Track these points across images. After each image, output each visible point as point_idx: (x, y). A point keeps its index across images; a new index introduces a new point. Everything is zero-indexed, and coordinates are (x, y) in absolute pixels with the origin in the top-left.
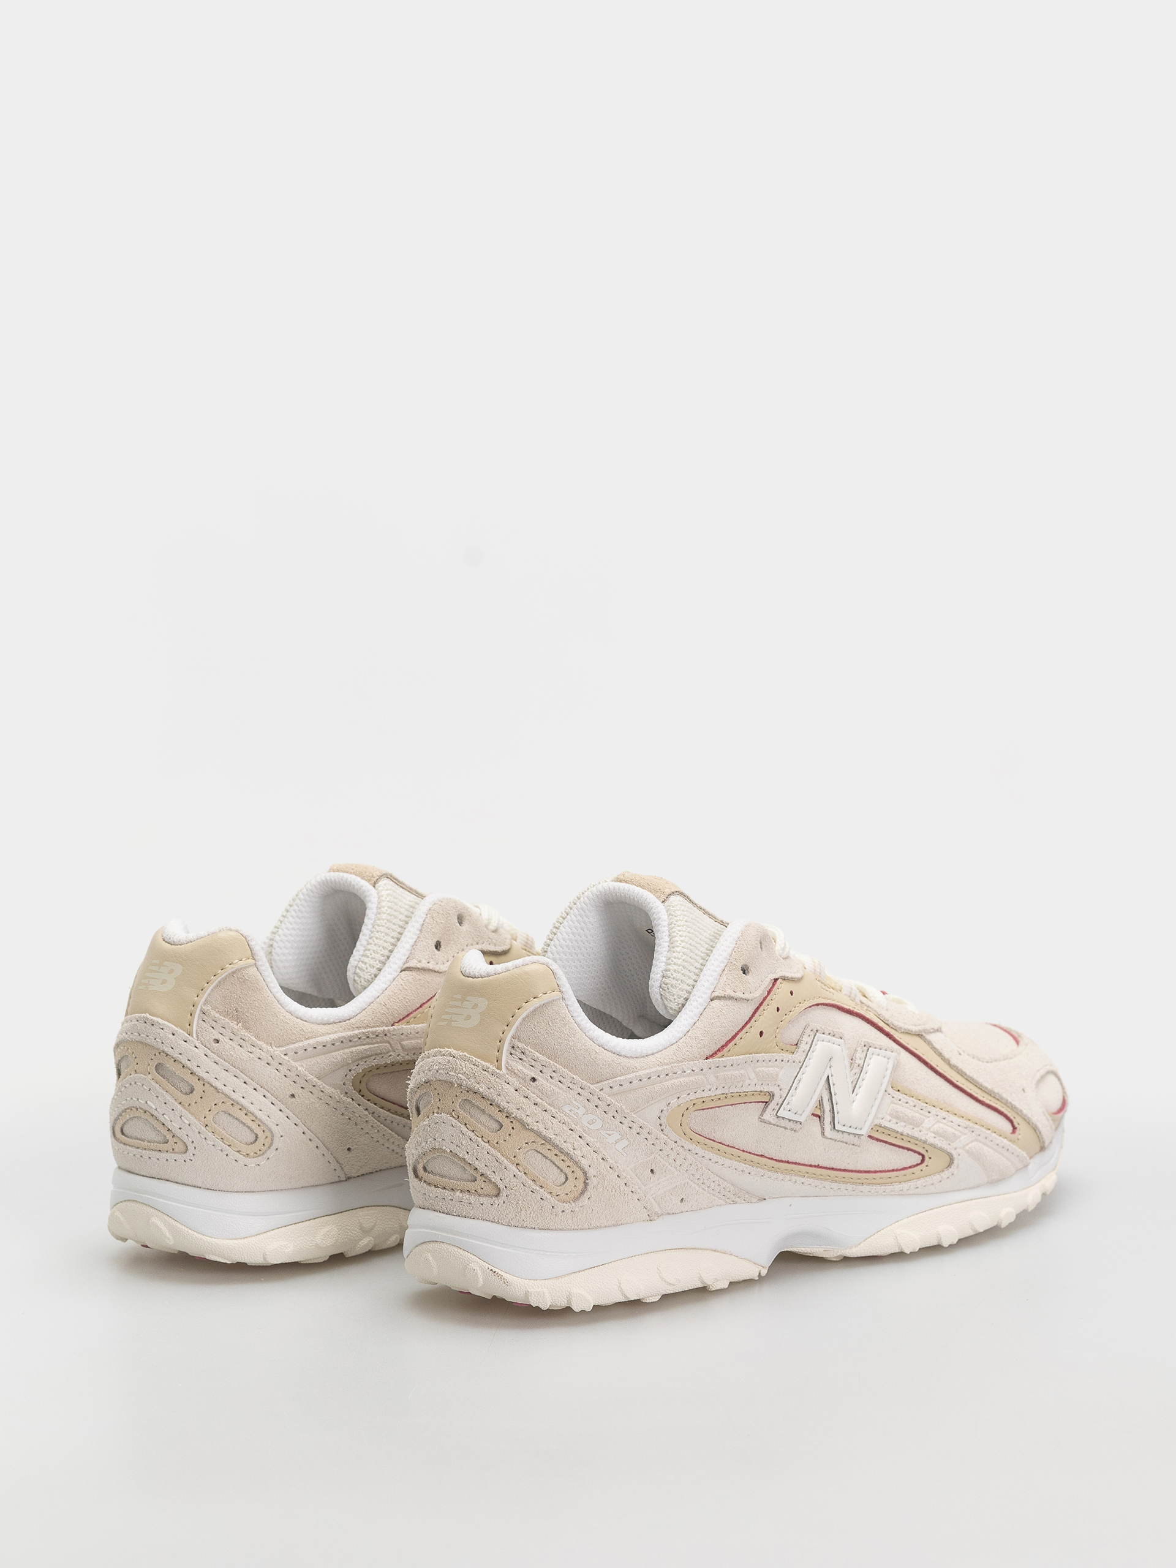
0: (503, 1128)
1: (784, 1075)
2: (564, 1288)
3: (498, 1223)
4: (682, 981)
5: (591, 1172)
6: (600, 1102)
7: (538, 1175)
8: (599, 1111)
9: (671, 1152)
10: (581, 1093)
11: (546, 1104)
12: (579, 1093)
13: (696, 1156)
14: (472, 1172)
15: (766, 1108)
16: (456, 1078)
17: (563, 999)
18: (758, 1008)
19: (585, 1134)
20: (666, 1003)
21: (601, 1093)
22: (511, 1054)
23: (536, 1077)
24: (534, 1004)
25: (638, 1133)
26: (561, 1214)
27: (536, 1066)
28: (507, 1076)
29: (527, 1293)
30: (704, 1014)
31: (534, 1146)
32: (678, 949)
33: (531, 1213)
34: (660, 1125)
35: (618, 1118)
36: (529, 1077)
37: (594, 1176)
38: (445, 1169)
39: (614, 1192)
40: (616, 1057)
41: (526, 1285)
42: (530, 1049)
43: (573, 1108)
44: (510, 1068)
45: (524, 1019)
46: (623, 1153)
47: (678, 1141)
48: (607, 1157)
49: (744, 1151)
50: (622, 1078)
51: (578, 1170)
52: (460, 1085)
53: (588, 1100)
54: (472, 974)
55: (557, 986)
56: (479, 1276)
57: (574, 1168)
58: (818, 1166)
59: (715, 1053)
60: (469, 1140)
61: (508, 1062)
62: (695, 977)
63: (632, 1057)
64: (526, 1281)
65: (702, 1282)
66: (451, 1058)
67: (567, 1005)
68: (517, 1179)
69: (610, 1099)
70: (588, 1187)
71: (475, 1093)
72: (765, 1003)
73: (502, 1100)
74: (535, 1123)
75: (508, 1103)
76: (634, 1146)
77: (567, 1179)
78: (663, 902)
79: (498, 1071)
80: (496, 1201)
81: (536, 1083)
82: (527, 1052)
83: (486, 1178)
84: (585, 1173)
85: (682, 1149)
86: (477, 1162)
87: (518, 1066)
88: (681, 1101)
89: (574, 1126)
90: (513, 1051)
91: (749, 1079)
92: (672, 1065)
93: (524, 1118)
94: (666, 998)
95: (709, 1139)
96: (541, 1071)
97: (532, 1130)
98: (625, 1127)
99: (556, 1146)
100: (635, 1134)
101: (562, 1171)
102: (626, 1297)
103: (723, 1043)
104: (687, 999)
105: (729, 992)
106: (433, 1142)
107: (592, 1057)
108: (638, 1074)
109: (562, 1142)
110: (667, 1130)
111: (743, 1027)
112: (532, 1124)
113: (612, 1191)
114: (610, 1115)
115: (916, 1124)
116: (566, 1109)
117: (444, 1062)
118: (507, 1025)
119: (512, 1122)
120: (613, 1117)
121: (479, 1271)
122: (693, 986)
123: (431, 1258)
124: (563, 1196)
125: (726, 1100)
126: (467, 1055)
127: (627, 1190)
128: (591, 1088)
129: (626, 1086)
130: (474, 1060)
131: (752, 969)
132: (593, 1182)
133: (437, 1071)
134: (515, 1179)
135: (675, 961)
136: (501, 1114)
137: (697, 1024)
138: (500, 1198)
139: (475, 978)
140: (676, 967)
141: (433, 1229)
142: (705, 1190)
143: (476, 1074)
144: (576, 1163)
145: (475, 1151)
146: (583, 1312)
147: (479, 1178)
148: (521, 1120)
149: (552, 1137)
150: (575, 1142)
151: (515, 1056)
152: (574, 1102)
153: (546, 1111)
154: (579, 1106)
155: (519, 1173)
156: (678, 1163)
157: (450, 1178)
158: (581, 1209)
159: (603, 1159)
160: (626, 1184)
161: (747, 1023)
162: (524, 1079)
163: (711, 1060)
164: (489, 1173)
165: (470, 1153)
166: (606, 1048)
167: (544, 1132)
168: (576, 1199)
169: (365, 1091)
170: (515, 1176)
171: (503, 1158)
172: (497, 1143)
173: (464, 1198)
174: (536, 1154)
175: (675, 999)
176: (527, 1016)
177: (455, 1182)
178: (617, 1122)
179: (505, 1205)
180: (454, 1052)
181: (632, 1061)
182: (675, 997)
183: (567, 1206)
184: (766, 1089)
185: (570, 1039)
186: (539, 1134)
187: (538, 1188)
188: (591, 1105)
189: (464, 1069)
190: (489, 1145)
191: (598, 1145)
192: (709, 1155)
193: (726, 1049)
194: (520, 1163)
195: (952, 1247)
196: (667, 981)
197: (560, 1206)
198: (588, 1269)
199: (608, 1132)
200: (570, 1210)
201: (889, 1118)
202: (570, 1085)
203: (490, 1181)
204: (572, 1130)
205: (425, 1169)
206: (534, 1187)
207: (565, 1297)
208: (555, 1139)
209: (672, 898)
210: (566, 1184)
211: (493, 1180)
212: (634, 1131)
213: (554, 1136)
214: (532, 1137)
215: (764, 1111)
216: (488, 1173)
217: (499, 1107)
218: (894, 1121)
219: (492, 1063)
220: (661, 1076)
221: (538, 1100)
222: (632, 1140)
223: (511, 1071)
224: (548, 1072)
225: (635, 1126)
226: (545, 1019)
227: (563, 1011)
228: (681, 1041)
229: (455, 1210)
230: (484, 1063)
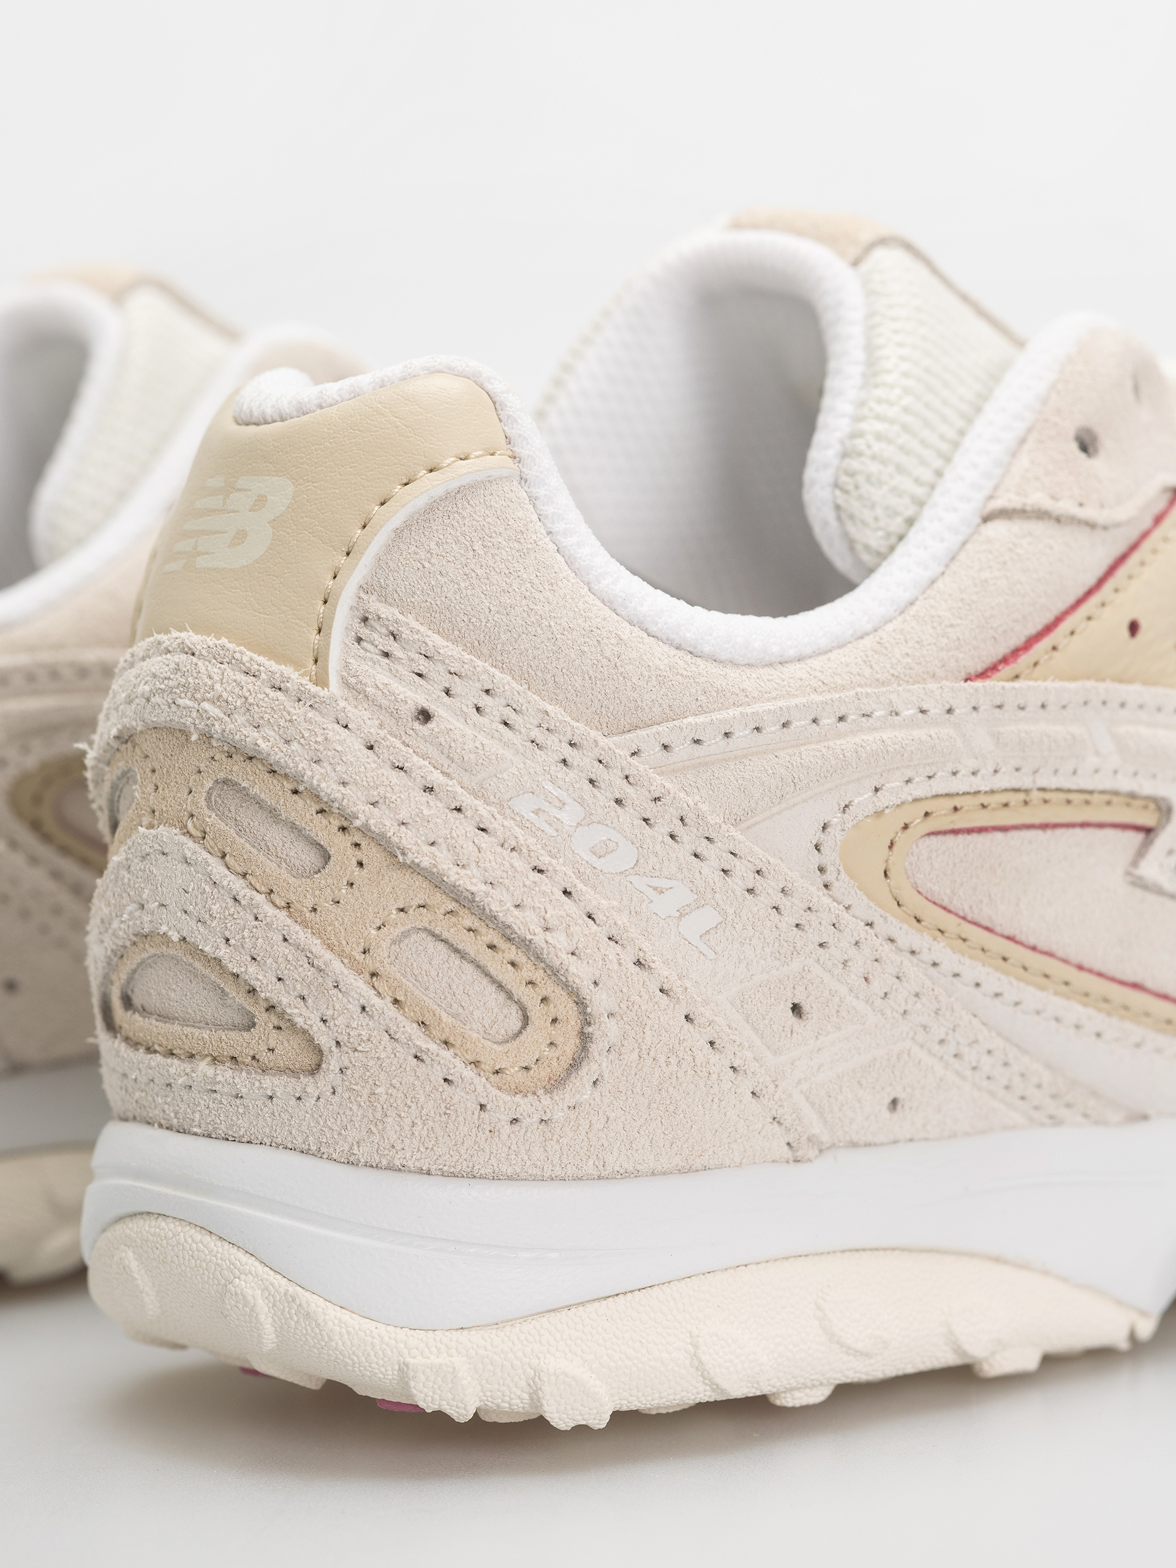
0: (331, 862)
2: (520, 1354)
3: (318, 1154)
4: (900, 469)
5: (600, 1001)
6: (630, 790)
7: (435, 1007)
8: (627, 817)
9: (852, 951)
10: (569, 760)
11: (459, 790)
12: (564, 761)
13: (932, 970)
14: (240, 999)
15: (1145, 846)
16: (194, 714)
17: (523, 480)
18: (1122, 559)
19: (580, 886)
20: (852, 529)
21: (635, 761)
22: (359, 640)
23: (432, 708)
24: (429, 487)
25: (750, 891)
26: (507, 1129)
27: (432, 675)
28: (342, 704)
29: (403, 1371)
30: (962, 556)
31: (424, 919)
32: (889, 378)
33: (414, 1124)
34: (821, 870)
35: (686, 839)
36: (408, 711)
37: (611, 1015)
38: (172, 995)
39: (673, 1067)
40: (681, 660)
41: (402, 1345)
42: (415, 625)
43: (545, 806)
44: (353, 680)
45: (398, 533)
46: (703, 948)
47: (878, 921)
48: (649, 956)
49: (1080, 968)
50: (701, 719)
51: (559, 997)
52: (206, 737)
53: (591, 781)
54: (256, 413)
55: (503, 441)
56: (262, 1317)
57: (548, 988)
59: (993, 668)
60: (231, 902)
61: (347, 665)
62: (938, 463)
63: (734, 664)
64: (402, 1334)
65: (958, 1350)
66: (183, 657)
67: (533, 499)
68: (371, 1017)
69: (659, 783)
70: (594, 1049)
71: (251, 758)
72: (1146, 545)
73: (325, 777)
74: (427, 849)
75: (344, 784)
76: (739, 927)
77: (526, 1020)
78: (856, 263)
79: (314, 689)
80: (310, 1086)
81: (432, 725)
82: (406, 633)
83: (282, 1015)
84: (581, 1004)
85: (888, 947)
86: (252, 969)
87: (377, 674)
88: (885, 799)
89: (546, 859)
90: (364, 632)
91: (1097, 753)
92: (859, 690)
93: (391, 829)
94: (852, 517)
95: (975, 924)
96: (447, 692)
97: (414, 868)
98: (709, 870)
99: (490, 919)
100: (740, 891)
101: (510, 996)
102: (715, 1387)
103: (1017, 640)
104: (910, 522)
105: (1037, 498)
106: (137, 914)
107: (608, 653)
108: (748, 710)
109: (509, 904)
110: (842, 885)
111: (1079, 602)
112: (414, 848)
113: (668, 1064)
114: (662, 830)
116: (524, 806)
117: (165, 671)
118: (348, 554)
119: (357, 845)
120: (672, 837)
121: (260, 1302)
122: (933, 487)
123: (134, 1264)
124: (514, 1074)
125: (1026, 810)
126: (231, 646)
127: (718, 1062)
128: (601, 744)
129: (714, 744)
130: (245, 659)
131: (1106, 443)
132: (606, 1031)
133: (148, 700)
134: (364, 1019)
135: (880, 409)
136: (325, 822)
137: (940, 584)
138: (320, 1076)
139: (266, 423)
140: (879, 427)
141: (140, 1174)
142: (963, 1077)
143: (251, 700)
144: (554, 973)
145: (246, 933)
146: (581, 1431)
147: (261, 1017)
148: (383, 835)
149: (479, 888)
150: (549, 908)
151: (369, 647)
152: (549, 787)
153: (459, 810)
154: (563, 795)
155: (376, 1001)
156: (877, 987)
157: (185, 1022)
158: (572, 1115)
159: (638, 963)
160: (712, 1043)
161: (1089, 593)
162: (395, 715)
163: (979, 684)
164: (285, 999)
165: (232, 942)
166: (653, 629)
167: (453, 875)
168: (555, 1084)
169: (50, 825)
170: (363, 1008)
171: (328, 955)
172: (314, 910)
173: (219, 1078)
174: (430, 943)
175: (876, 519)
176: (407, 525)
177: (197, 1032)
178: (682, 852)
179: (336, 1099)
180: (191, 638)
181: (733, 674)
182: (879, 511)
183: (524, 1105)
184: (1147, 787)
185: (537, 595)
186: (436, 881)
187: (433, 1047)
188: (603, 798)
189: (218, 686)
190: (290, 916)
191: (622, 919)
192: (973, 969)
193: (1025, 659)
194: (381, 971)
196: (854, 464)
197: (504, 1104)
198: (598, 1299)
199: (656, 882)
200: (536, 1118)
202: (536, 734)
203: (293, 1025)
204: (540, 871)
205: (127, 1002)
206: (422, 1041)
207: (523, 1384)
208: (487, 894)
209: (880, 255)
210: (522, 1037)
211: (299, 1021)
212: (736, 884)
213: (483, 887)
214: (420, 891)
215: (1141, 852)
216: (285, 1001)
217: (317, 797)
219: (298, 665)
220: (824, 722)
221: (436, 778)
222: (730, 911)
223: (355, 688)
224: (468, 693)
225: (739, 867)
226: (464, 535)
227: (520, 514)
228: (890, 627)
229: (197, 1115)
230: (273, 666)
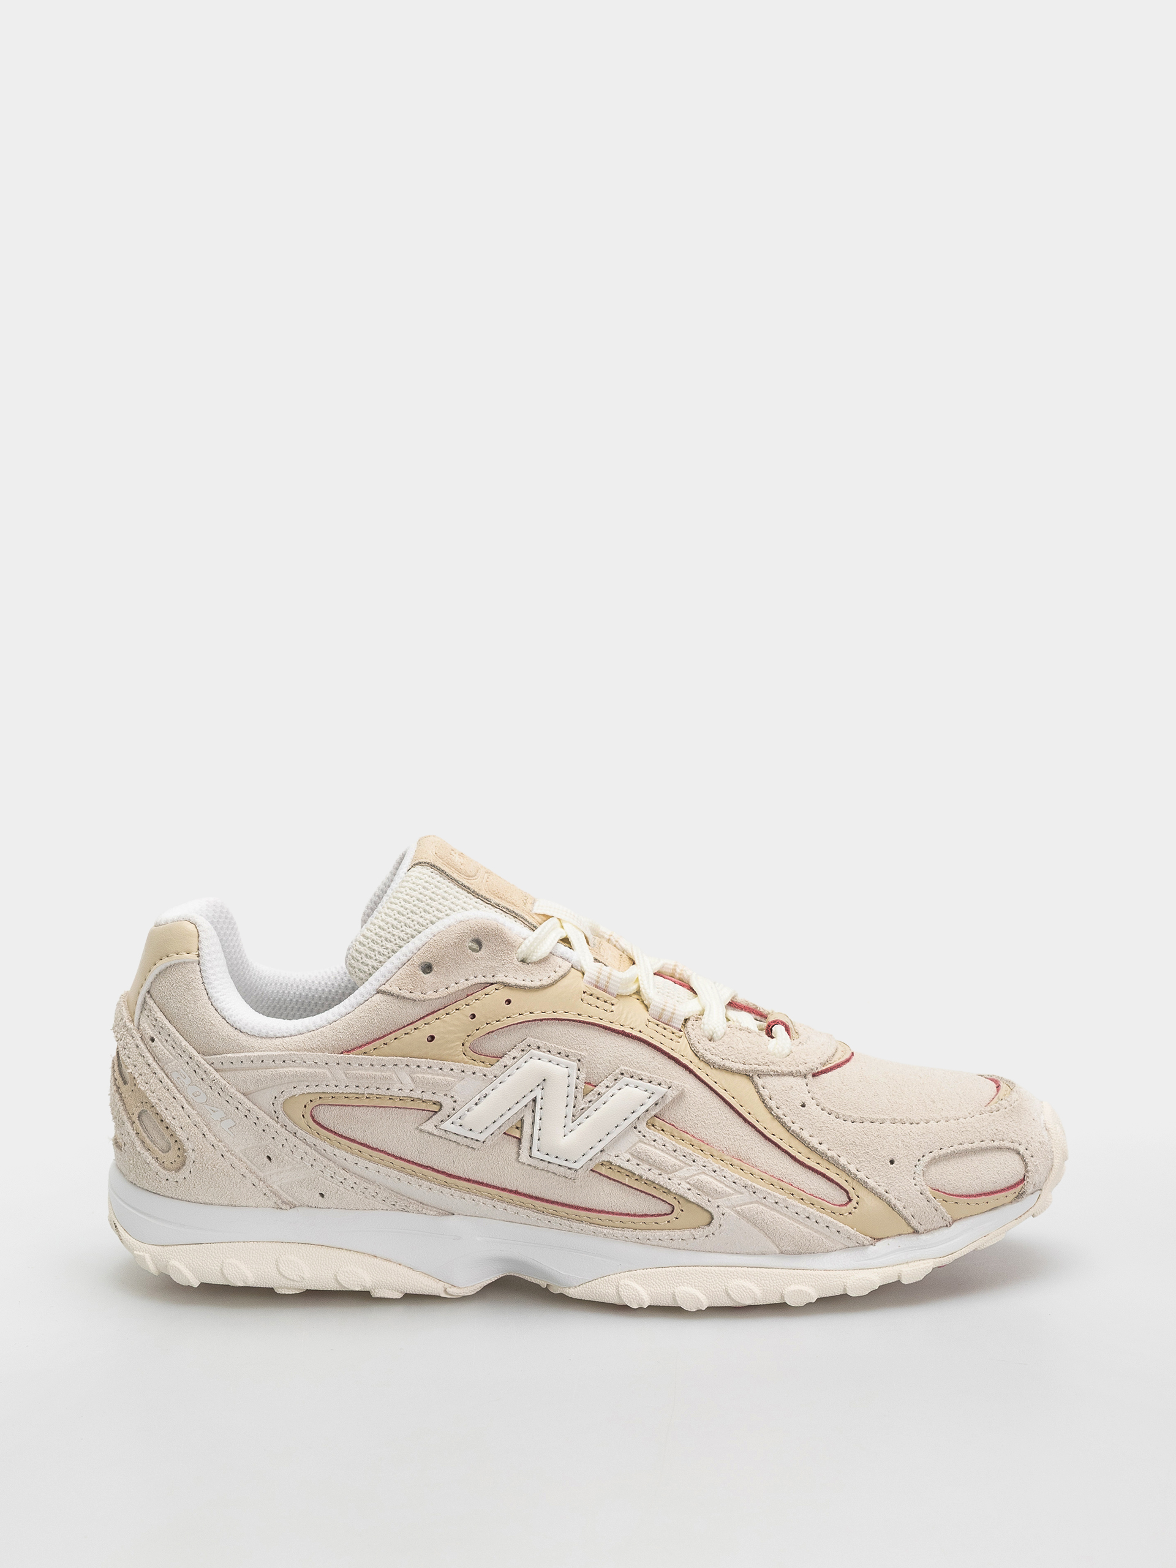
1: (464, 1088)
2: (165, 1257)
5: (188, 1145)
6: (206, 1076)
8: (204, 1085)
9: (285, 1142)
10: (189, 1063)
11: (157, 1066)
12: (187, 1063)
15: (430, 1118)
17: (199, 963)
19: (188, 1106)
21: (208, 1066)
23: (154, 1037)
25: (245, 1116)
26: (165, 1181)
27: (157, 1026)
28: (134, 1031)
31: (146, 1107)
33: (139, 1173)
34: (274, 1111)
35: (223, 1096)
36: (148, 1037)
37: (192, 1150)
39: (215, 1172)
42: (156, 1008)
43: (180, 1077)
44: (139, 1023)
45: (157, 976)
46: (230, 1133)
47: (298, 1133)
48: (208, 1133)
49: (400, 1159)
50: (235, 1055)
53: (194, 1071)
55: (197, 949)
58: (516, 1192)
59: (354, 1049)
61: (140, 1018)
67: (201, 970)
69: (214, 1075)
70: (187, 1161)
72: (452, 1007)
76: (241, 1128)
77: (170, 1147)
78: (408, 870)
79: (130, 1025)
81: (154, 1043)
82: (153, 1011)
84: (182, 1145)
85: (301, 1142)
87: (144, 1023)
88: (297, 1092)
89: (178, 1095)
90: (144, 1007)
96: (159, 1033)
98: (230, 1107)
100: (242, 1116)
101: (165, 1138)
102: (227, 1279)
103: (369, 1040)
107: (207, 1028)
108: (261, 1055)
109: (163, 1109)
110: (282, 1118)
111: (402, 1028)
113: (212, 1170)
114: (215, 1091)
115: (661, 1168)
116: (174, 1076)
118: (145, 980)
120: (219, 1094)
125: (367, 1101)
128: (199, 1059)
131: (437, 968)
132: (190, 1155)
148: (134, 1077)
150: (175, 1111)
152: (182, 1071)
153: (155, 1073)
154: (186, 1075)
156: (297, 1155)
158: (183, 1180)
159: (202, 1135)
160: (230, 1165)
161: (411, 1024)
162: (145, 1037)
163: (345, 1055)
167: (149, 1095)
168: (177, 1170)
174: (148, 1116)
176: (160, 974)
178: (222, 1099)
183: (170, 1175)
184: (431, 1097)
187: (145, 1151)
188: (197, 1077)
191: (200, 1119)
192: (343, 1154)
193: (370, 1047)
194: (135, 1121)
195: (699, 1314)
197: (164, 1173)
199: (212, 1108)
200: (174, 1180)
201: (629, 1156)
202: (180, 1052)
204: (175, 1099)
207: (164, 1266)
208: (157, 1104)
209: (416, 868)
212: (240, 1113)
213: (156, 1101)
215: (427, 1120)
218: (635, 1161)
220: (277, 1062)
221: (151, 1061)
223: (138, 1026)
224: (165, 1035)
225: (241, 1107)
226: (175, 978)
